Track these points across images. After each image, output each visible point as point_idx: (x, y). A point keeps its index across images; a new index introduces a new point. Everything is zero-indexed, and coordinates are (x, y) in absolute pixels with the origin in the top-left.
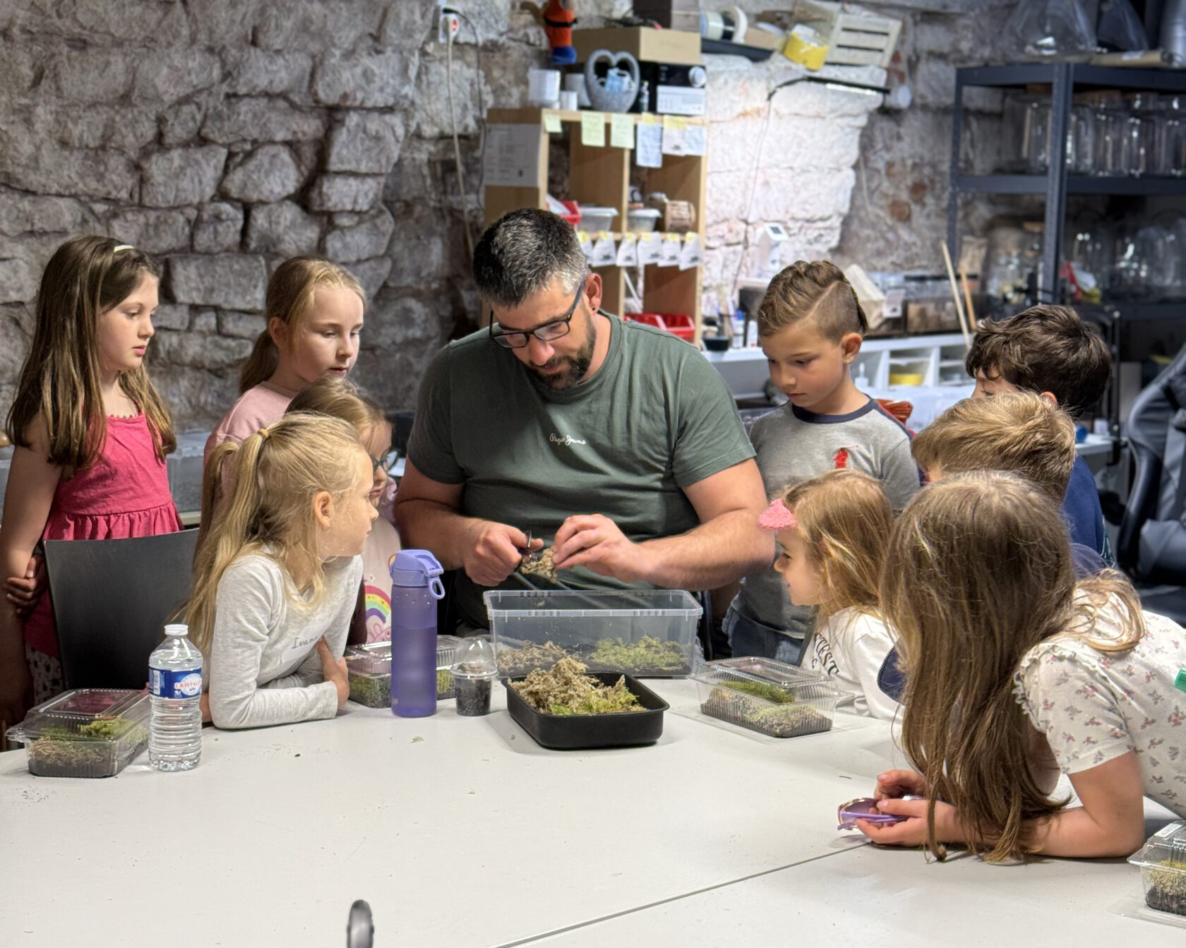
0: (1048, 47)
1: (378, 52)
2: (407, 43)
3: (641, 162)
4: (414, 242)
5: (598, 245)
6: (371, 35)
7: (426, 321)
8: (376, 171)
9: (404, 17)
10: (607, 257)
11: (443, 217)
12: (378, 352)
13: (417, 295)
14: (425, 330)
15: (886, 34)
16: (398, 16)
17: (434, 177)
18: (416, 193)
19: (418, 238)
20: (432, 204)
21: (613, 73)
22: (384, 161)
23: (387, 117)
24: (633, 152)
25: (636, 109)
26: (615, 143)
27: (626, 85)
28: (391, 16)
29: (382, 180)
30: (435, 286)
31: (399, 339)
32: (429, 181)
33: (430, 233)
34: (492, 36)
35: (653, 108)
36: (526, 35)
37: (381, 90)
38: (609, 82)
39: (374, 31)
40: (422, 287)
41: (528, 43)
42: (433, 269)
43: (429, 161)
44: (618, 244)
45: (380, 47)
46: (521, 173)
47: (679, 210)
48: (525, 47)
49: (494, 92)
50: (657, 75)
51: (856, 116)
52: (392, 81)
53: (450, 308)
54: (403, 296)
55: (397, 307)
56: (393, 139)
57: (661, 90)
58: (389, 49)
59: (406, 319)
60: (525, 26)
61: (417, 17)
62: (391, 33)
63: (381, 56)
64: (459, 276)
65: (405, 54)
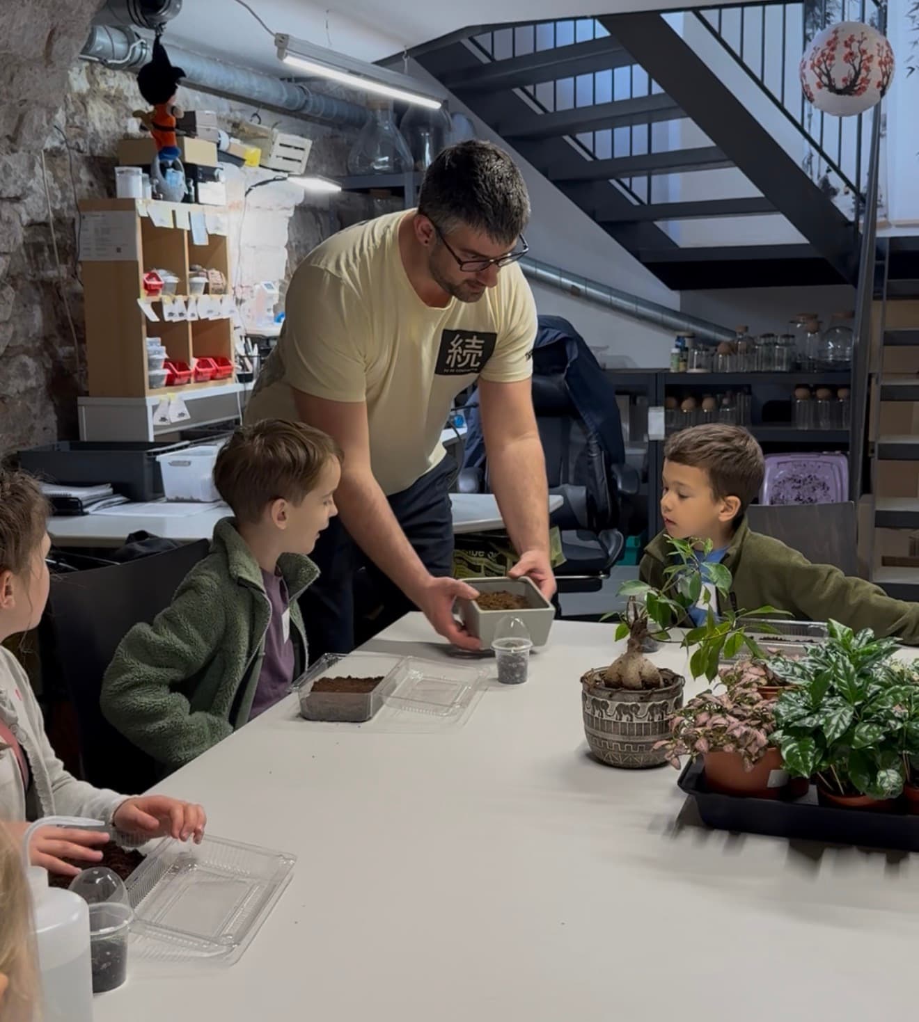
1: (14, 151)
2: (36, 144)
3: (197, 242)
4: (22, 309)
5: (176, 304)
6: (8, 137)
7: (36, 373)
8: (6, 250)
9: (36, 122)
10: (181, 314)
11: (38, 289)
12: (7, 401)
13: (27, 352)
14: (37, 380)
15: (302, 149)
16: (32, 120)
17: (29, 256)
18: (19, 270)
19: (25, 306)
20: (29, 278)
21: (170, 171)
22: (12, 242)
23: (16, 206)
24: (190, 233)
25: (187, 199)
26: (179, 226)
27: (177, 179)
28: (26, 120)
29: (9, 258)
30: (38, 344)
31: (22, 389)
32: (26, 260)
33: (32, 301)
34: (57, 144)
35: (197, 201)
36: (77, 143)
37: (15, 182)
38: (168, 177)
39: (10, 133)
40: (30, 345)
41: (79, 151)
42: (36, 331)
43: (24, 243)
44: (186, 303)
45: (15, 147)
46: (119, 250)
47: (215, 276)
50: (196, 174)
51: (288, 209)
52: (23, 176)
53: (51, 362)
54: (18, 354)
55: (15, 363)
56: (19, 224)
57: (200, 185)
58: (22, 148)
59: (25, 374)
60: (75, 137)
61: (44, 123)
62: (26, 135)
63: (16, 154)
64: (53, 336)
65: (32, 153)
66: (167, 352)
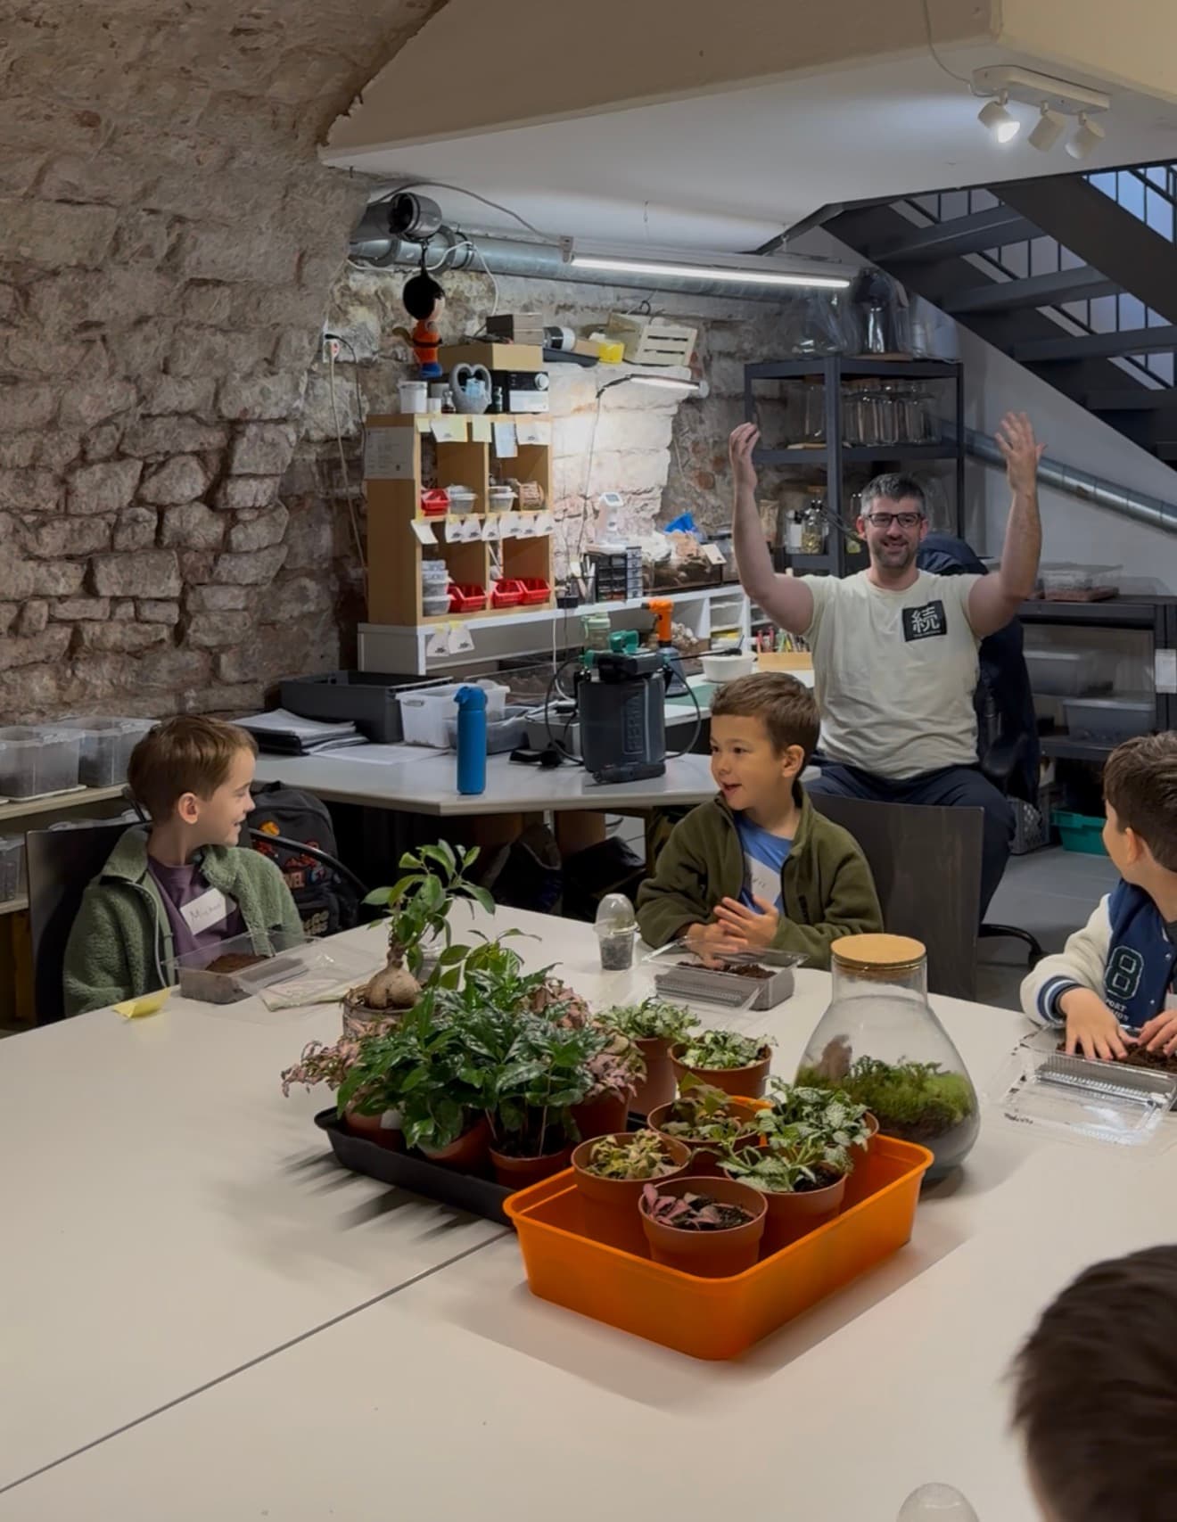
0: (808, 347)
1: (273, 374)
2: (298, 365)
3: (500, 454)
4: (306, 530)
5: (466, 524)
6: (266, 359)
7: (317, 597)
8: (273, 472)
9: (294, 343)
10: (474, 534)
11: (330, 507)
12: (278, 626)
13: (310, 574)
14: (318, 604)
15: (685, 340)
16: (289, 342)
17: (321, 474)
18: (306, 488)
19: (310, 526)
20: (321, 496)
21: (471, 381)
22: (279, 464)
23: (282, 427)
24: (492, 446)
25: (492, 410)
26: (475, 439)
27: (480, 391)
28: (283, 342)
29: (278, 480)
30: (325, 566)
31: (296, 614)
32: (317, 477)
33: (320, 521)
34: (367, 355)
35: (506, 409)
36: (395, 353)
37: (276, 404)
38: (468, 389)
39: (268, 356)
40: (315, 567)
41: (397, 359)
42: (324, 551)
43: (317, 460)
44: (482, 522)
45: (274, 370)
46: (398, 467)
47: (531, 491)
48: (394, 363)
49: (370, 400)
50: (507, 382)
51: (670, 406)
52: (285, 397)
53: (338, 583)
54: (297, 577)
55: (294, 585)
56: (287, 445)
57: (513, 393)
58: (282, 371)
59: (302, 596)
60: (394, 346)
61: (305, 343)
62: (284, 357)
63: (276, 377)
64: (346, 556)
65: (296, 374)
66: (450, 575)
